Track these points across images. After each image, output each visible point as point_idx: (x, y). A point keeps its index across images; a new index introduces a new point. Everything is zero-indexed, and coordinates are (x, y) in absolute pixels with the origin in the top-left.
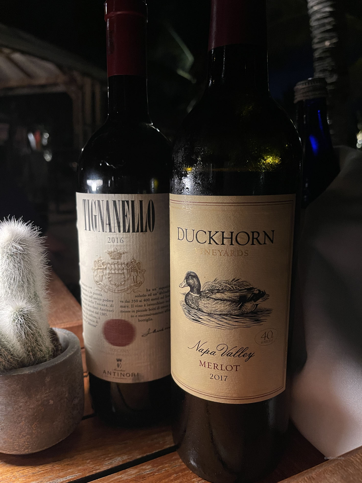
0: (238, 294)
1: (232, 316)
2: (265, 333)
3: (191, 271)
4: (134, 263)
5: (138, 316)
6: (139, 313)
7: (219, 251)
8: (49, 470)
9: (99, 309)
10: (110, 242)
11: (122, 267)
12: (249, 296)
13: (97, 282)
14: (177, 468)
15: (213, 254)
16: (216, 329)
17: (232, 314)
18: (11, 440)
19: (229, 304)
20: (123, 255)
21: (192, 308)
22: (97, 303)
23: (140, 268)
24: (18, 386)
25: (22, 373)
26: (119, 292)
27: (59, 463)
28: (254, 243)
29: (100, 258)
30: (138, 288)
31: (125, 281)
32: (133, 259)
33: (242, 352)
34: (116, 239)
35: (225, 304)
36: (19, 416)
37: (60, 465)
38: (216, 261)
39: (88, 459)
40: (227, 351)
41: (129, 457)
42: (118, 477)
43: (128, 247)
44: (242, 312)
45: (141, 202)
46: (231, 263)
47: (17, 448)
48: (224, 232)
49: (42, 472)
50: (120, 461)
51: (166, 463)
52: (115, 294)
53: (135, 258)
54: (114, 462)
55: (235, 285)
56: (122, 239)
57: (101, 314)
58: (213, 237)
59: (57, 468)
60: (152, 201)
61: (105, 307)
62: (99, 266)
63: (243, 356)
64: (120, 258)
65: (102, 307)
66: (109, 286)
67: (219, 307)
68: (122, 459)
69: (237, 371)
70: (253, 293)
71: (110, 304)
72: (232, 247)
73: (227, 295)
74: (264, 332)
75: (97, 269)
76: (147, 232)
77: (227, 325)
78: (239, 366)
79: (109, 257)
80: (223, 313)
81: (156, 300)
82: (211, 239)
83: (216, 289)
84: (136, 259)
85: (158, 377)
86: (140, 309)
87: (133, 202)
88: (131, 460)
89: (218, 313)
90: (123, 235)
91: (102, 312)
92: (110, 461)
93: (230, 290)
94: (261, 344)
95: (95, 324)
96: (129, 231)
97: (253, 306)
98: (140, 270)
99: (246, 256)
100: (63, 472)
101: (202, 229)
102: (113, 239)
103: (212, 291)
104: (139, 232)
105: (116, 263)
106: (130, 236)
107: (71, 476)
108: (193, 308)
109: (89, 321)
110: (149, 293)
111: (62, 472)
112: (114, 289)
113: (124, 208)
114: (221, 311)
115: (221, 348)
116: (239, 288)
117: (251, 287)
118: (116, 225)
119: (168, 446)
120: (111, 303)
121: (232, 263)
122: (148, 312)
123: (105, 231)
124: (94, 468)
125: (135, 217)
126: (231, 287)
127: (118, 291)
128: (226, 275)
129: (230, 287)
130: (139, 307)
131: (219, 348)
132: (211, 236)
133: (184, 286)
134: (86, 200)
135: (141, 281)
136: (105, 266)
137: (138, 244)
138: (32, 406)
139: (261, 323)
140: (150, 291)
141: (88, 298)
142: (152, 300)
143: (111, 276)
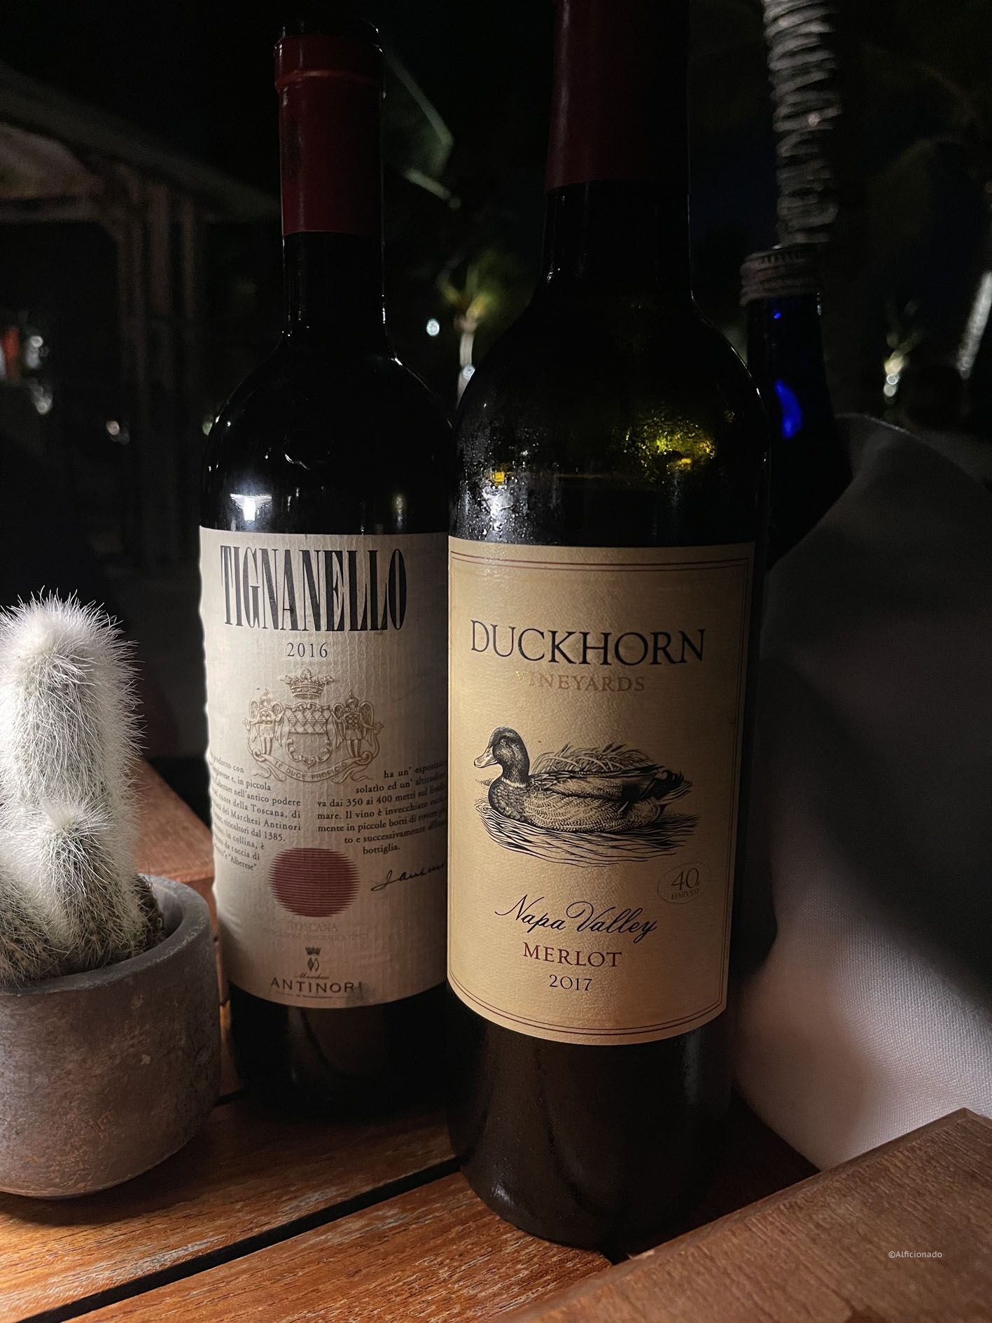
0: (618, 781)
1: (604, 835)
2: (682, 873)
3: (506, 727)
4: (353, 706)
5: (362, 840)
6: (366, 833)
7: (576, 680)
8: (138, 1232)
9: (262, 824)
10: (293, 656)
11: (324, 717)
12: (645, 785)
13: (257, 755)
14: (462, 1211)
15: (560, 687)
16: (564, 867)
17: (604, 829)
18: (43, 1160)
19: (597, 804)
20: (325, 688)
21: (505, 816)
22: (256, 809)
23: (368, 720)
24: (63, 1021)
25: (73, 986)
26: (316, 779)
27: (163, 1215)
28: (659, 660)
29: (266, 694)
30: (364, 770)
31: (330, 752)
32: (351, 698)
33: (627, 921)
34: (308, 648)
35: (588, 805)
36: (65, 1096)
37: (167, 1218)
38: (568, 703)
39: (237, 1201)
40: (591, 920)
41: (342, 1191)
42: (318, 1239)
43: (339, 667)
44: (627, 825)
45: (373, 554)
46: (604, 707)
47: (58, 1180)
48: (588, 633)
49: (121, 1237)
50: (319, 1202)
51: (435, 1201)
52: (304, 785)
53: (357, 694)
54: (303, 1203)
55: (611, 759)
56: (324, 648)
57: (268, 837)
58: (560, 646)
59: (159, 1226)
60: (399, 552)
61: (277, 817)
62: (263, 715)
63: (630, 929)
64: (318, 694)
65: (271, 819)
66: (289, 766)
67: (573, 812)
68: (322, 1197)
69: (614, 965)
70: (655, 779)
71: (290, 812)
72: (606, 669)
73: (593, 784)
74: (680, 872)
75: (258, 723)
76: (386, 629)
77: (592, 855)
78: (619, 955)
79: (290, 691)
80: (582, 827)
81: (408, 798)
82: (556, 651)
83: (566, 769)
84: (359, 699)
85: (410, 992)
86: (368, 821)
87: (352, 555)
88: (347, 1199)
89: (570, 826)
90: (327, 637)
91: (269, 830)
92: (295, 1203)
93: (600, 773)
94: (670, 900)
95: (250, 861)
96: (341, 628)
97: (654, 809)
98: (369, 724)
99: (639, 690)
100: (178, 1235)
101: (533, 626)
102: (301, 646)
103: (556, 775)
104: (367, 630)
105: (307, 708)
106: (345, 641)
107: (198, 1243)
108: (509, 817)
109: (234, 854)
110: (391, 781)
111: (173, 1234)
112: (302, 773)
113: (329, 569)
114: (577, 822)
115: (576, 912)
116: (622, 767)
117: (650, 764)
118: (309, 611)
119: (437, 1161)
120: (294, 808)
121: (606, 708)
122: (388, 830)
123: (280, 627)
124: (255, 1221)
125: (358, 592)
126: (602, 765)
127: (313, 777)
128: (591, 736)
129: (600, 766)
130: (365, 816)
131: (572, 912)
132: (556, 643)
133: (488, 764)
134: (230, 548)
135: (371, 753)
136: (280, 716)
137: (365, 661)
138: (99, 1072)
139: (673, 851)
140: (392, 776)
141: (232, 797)
142: (398, 798)
143: (295, 740)
